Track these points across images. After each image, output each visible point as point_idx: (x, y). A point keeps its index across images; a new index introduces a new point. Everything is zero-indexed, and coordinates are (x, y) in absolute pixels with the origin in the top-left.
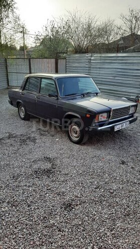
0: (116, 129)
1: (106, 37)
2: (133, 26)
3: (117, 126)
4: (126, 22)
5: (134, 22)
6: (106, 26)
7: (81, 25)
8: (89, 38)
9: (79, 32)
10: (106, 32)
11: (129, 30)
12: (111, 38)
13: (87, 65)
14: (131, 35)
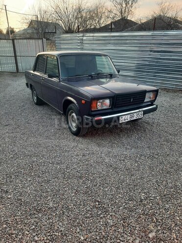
0: (122, 120)
1: (97, 20)
2: (123, 10)
3: (124, 117)
4: (116, 5)
5: (124, 5)
6: (97, 8)
7: (71, 6)
8: (80, 20)
9: (69, 13)
10: (97, 15)
11: (119, 14)
12: (102, 21)
13: (79, 46)
14: (122, 19)
